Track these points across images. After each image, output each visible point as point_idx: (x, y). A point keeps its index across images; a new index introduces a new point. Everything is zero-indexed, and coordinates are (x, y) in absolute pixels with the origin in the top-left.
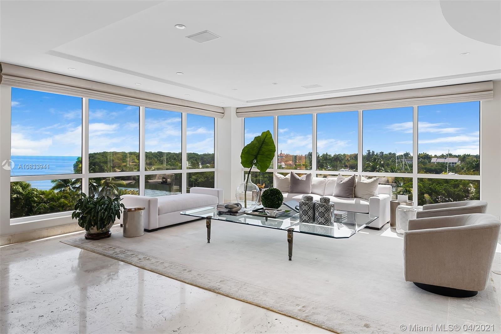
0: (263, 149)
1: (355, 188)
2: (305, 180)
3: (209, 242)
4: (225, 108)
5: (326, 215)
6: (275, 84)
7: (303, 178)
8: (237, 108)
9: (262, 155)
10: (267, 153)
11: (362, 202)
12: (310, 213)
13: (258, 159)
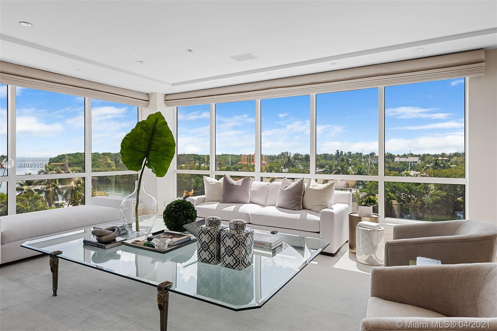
0: (156, 143)
1: (303, 196)
2: (241, 184)
3: (55, 294)
4: (150, 94)
5: (236, 252)
6: (190, 51)
7: (239, 182)
8: (166, 95)
9: (155, 150)
10: (162, 148)
11: (311, 216)
12: (212, 247)
13: (150, 157)
